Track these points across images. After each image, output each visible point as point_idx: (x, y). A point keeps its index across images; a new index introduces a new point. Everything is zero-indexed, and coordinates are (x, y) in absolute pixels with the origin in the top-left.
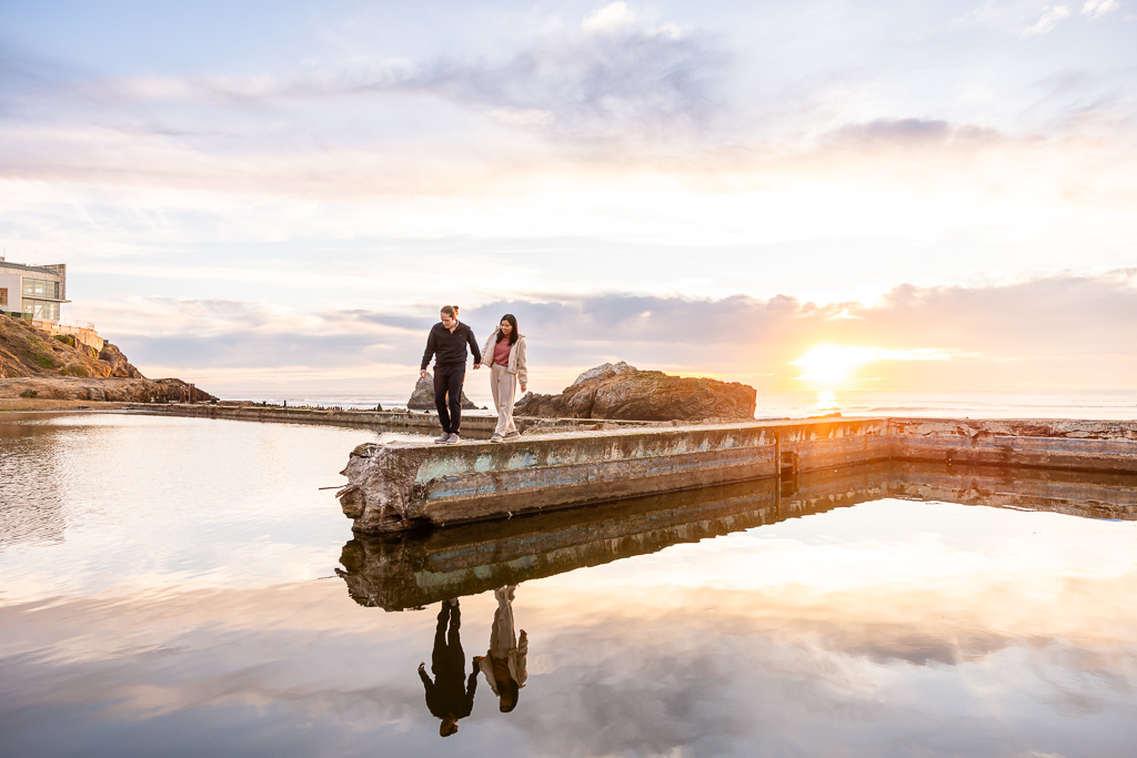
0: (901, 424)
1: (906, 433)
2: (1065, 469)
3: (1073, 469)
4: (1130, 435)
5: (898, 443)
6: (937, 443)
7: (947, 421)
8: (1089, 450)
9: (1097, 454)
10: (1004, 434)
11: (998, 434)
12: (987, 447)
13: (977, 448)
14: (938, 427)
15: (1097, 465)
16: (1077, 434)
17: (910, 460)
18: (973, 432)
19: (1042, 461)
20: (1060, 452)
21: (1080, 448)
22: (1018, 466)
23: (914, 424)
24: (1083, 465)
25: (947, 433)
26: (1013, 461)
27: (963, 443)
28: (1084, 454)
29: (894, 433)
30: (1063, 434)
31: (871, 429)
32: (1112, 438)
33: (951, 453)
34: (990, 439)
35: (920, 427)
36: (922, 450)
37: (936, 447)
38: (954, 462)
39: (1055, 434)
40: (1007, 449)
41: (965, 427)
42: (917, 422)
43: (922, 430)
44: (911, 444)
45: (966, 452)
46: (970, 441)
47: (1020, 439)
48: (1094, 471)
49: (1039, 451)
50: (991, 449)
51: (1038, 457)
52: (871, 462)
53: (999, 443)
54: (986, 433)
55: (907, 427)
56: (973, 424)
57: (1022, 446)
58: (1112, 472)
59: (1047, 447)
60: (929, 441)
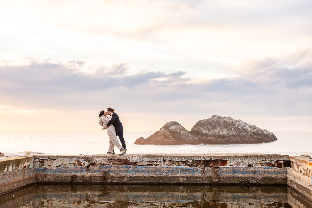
0: (42, 160)
1: (46, 166)
2: (137, 184)
3: (141, 184)
4: (167, 163)
5: (41, 173)
6: (65, 171)
7: (72, 157)
8: (148, 172)
9: (152, 174)
10: (104, 164)
11: (101, 164)
12: (95, 173)
13: (89, 174)
14: (66, 161)
15: (152, 181)
16: (143, 163)
17: (49, 184)
18: (87, 164)
19: (125, 180)
20: (134, 174)
21: (144, 171)
22: (112, 184)
23: (51, 159)
24: (145, 181)
25: (71, 165)
26: (109, 181)
27: (81, 171)
28: (146, 175)
29: (38, 166)
30: (135, 163)
31: (26, 164)
32: (159, 165)
33: (74, 178)
34: (97, 168)
35: (55, 162)
36: (56, 177)
37: (65, 174)
38: (75, 184)
39: (131, 164)
40: (106, 173)
41: (82, 161)
42: (52, 158)
43: (56, 163)
44: (49, 173)
45: (83, 177)
46: (85, 169)
47: (113, 168)
48: (150, 184)
49: (123, 174)
50: (97, 174)
51: (122, 178)
52: (28, 186)
53: (102, 170)
54: (94, 164)
55: (46, 162)
56: (87, 159)
57: (114, 172)
58: (159, 184)
59: (127, 171)
60: (60, 171)
